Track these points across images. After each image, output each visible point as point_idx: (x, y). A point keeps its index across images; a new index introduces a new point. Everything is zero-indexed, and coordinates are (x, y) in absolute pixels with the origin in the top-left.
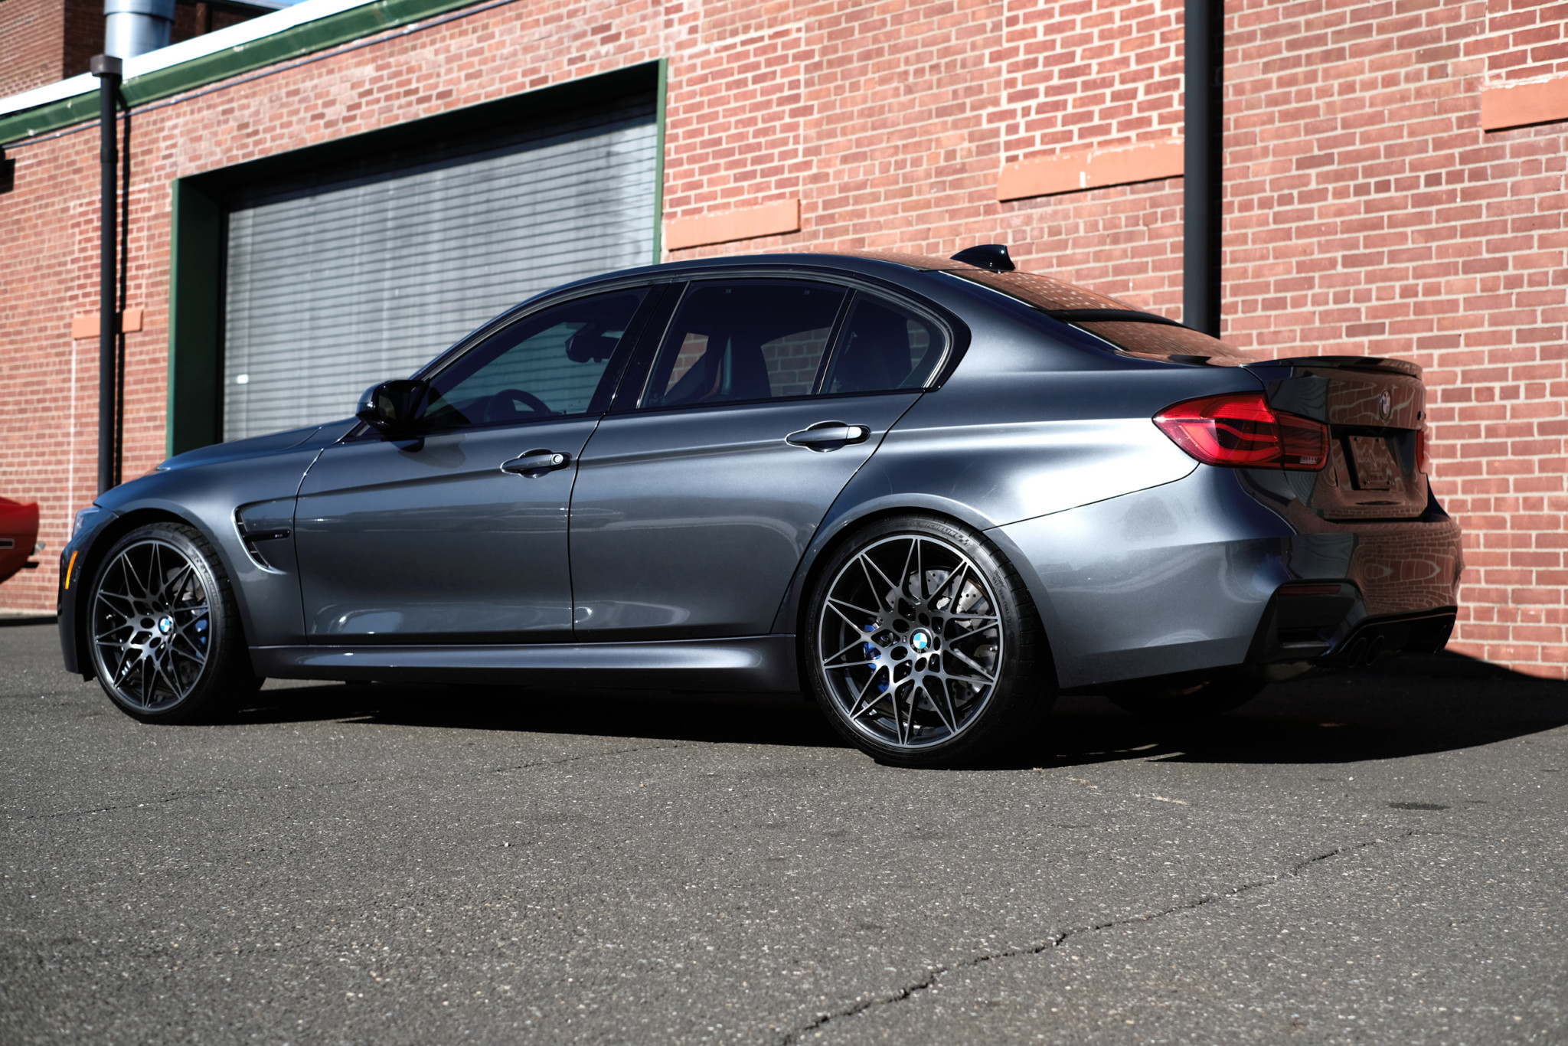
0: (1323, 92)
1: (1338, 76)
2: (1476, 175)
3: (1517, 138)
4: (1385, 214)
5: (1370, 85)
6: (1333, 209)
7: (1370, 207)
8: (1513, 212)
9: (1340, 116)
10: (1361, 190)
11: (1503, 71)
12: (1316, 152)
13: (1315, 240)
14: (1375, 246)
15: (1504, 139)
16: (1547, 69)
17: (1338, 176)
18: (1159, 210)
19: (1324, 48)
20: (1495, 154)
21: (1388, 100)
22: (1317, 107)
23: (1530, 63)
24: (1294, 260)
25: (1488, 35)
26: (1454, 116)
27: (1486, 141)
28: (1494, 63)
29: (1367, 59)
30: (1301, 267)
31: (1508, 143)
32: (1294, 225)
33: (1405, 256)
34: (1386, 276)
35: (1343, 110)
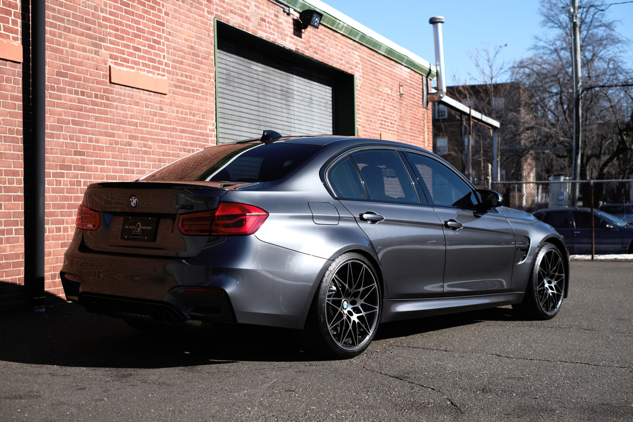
0: (65, 45)
1: (69, 40)
2: (107, 99)
3: (117, 88)
4: (84, 105)
5: (79, 49)
6: (69, 98)
7: (80, 101)
8: (116, 116)
9: (70, 57)
10: (76, 93)
11: (113, 61)
12: (62, 71)
13: (63, 110)
14: (81, 119)
15: (114, 87)
16: (123, 65)
17: (70, 84)
18: (5, 76)
19: (64, 25)
20: (111, 92)
21: (84, 57)
22: (63, 50)
23: (119, 62)
24: (56, 117)
25: (109, 45)
26: (102, 72)
27: (110, 86)
28: (111, 57)
29: (77, 37)
30: (59, 121)
31: (115, 89)
32: (56, 101)
33: (90, 125)
34: (85, 132)
35: (71, 56)
